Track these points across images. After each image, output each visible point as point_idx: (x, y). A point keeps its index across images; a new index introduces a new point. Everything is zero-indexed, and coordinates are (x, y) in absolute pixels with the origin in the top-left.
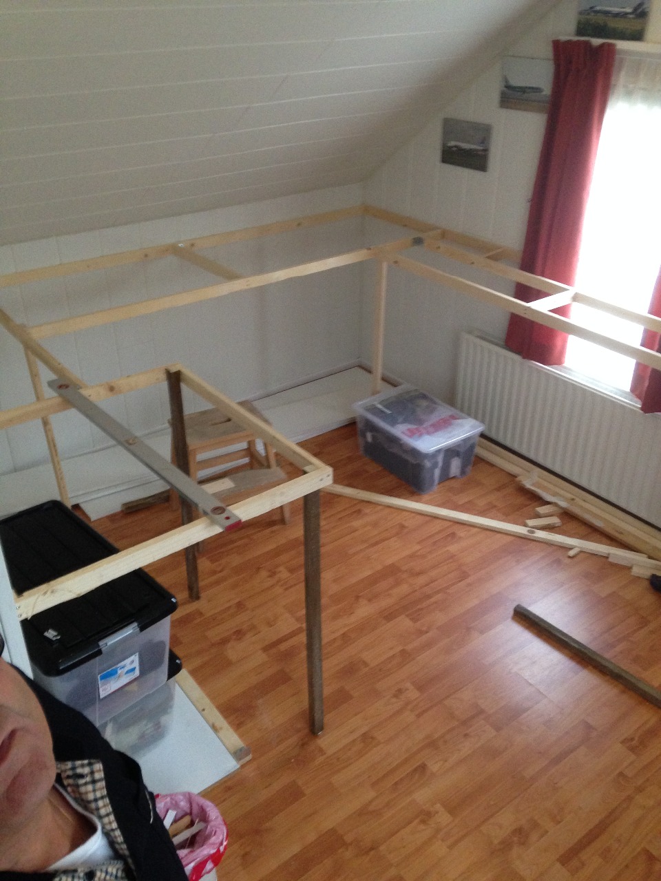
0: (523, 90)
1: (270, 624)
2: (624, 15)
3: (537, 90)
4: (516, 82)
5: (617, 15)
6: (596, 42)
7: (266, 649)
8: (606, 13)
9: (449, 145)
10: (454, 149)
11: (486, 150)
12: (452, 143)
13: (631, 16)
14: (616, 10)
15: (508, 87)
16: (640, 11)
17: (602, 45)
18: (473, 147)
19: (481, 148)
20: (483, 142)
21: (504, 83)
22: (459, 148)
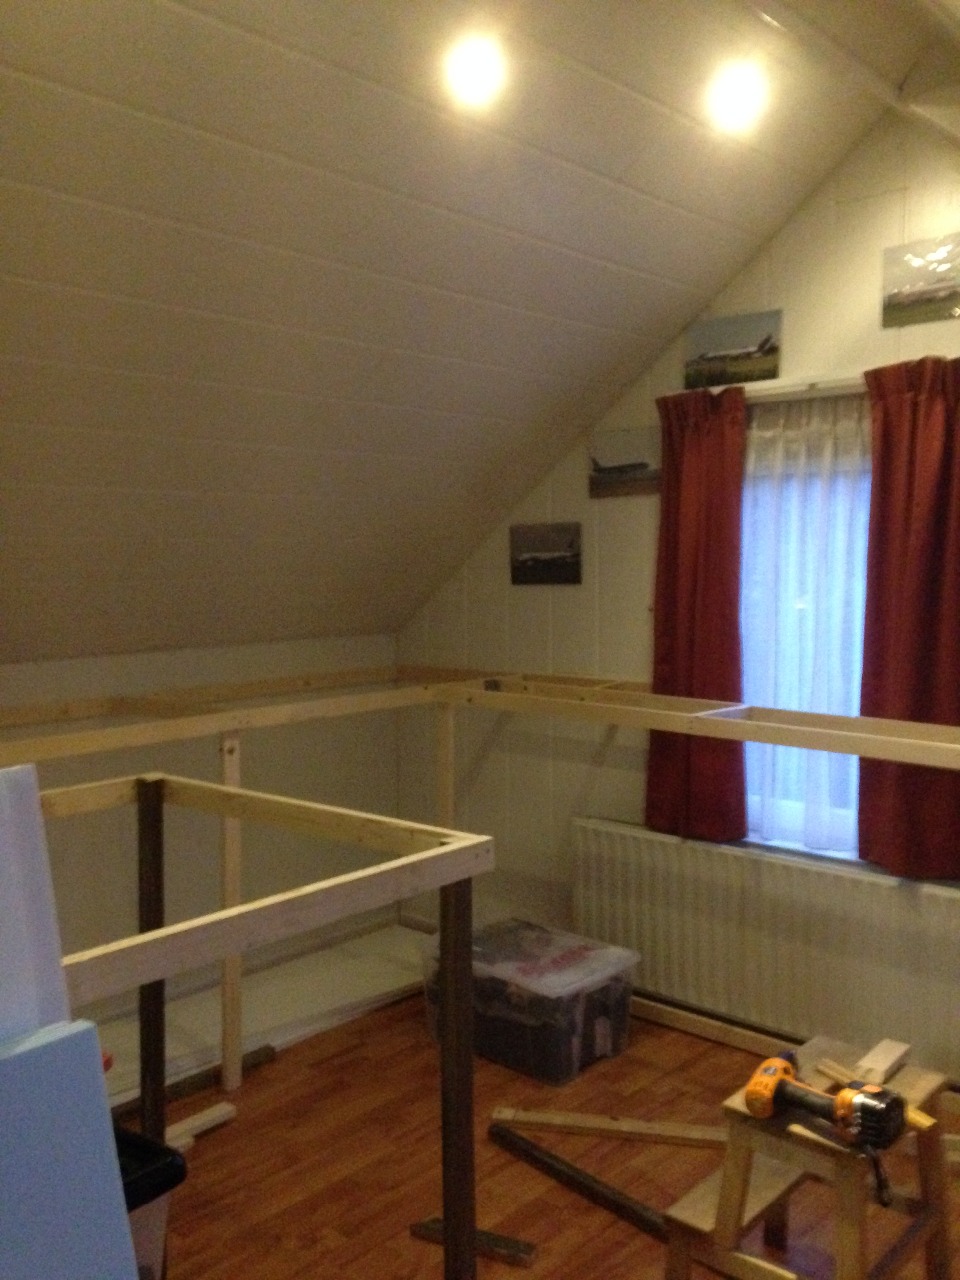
0: (621, 470)
2: (748, 355)
3: (643, 466)
4: (605, 463)
5: (736, 358)
6: (716, 390)
8: (723, 358)
9: (521, 559)
10: (530, 563)
11: (577, 556)
12: (526, 556)
13: (757, 355)
14: (735, 352)
15: (598, 469)
16: (767, 347)
17: (725, 391)
18: (556, 554)
19: (568, 554)
20: (571, 546)
21: (592, 467)
22: (536, 560)
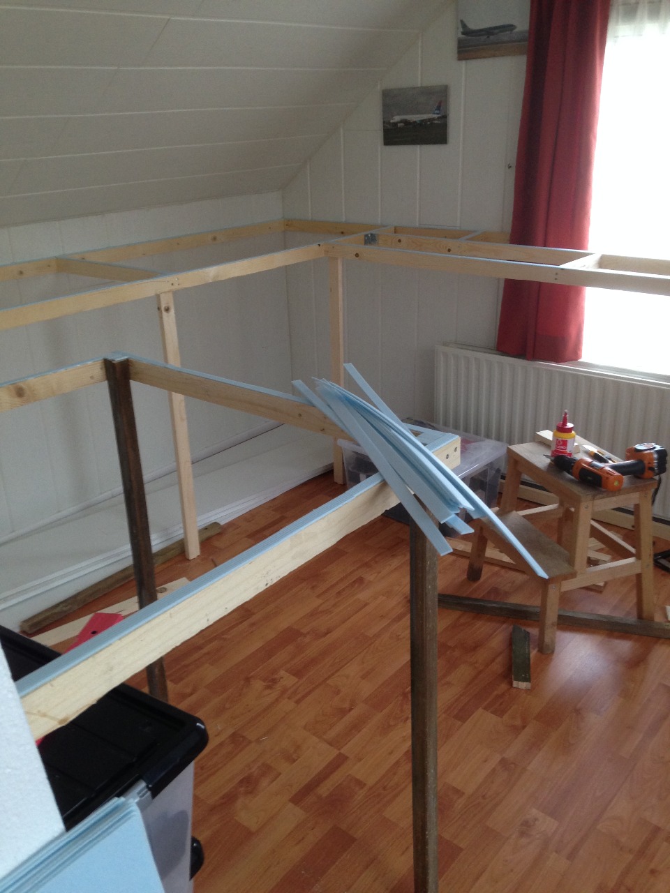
0: (489, 32)
1: (291, 759)
3: (510, 27)
4: (473, 26)
7: (297, 799)
9: (392, 121)
10: (400, 125)
11: (444, 117)
12: (397, 118)
15: (467, 32)
18: (425, 117)
19: (436, 116)
20: (439, 108)
21: (461, 30)
22: (406, 122)
